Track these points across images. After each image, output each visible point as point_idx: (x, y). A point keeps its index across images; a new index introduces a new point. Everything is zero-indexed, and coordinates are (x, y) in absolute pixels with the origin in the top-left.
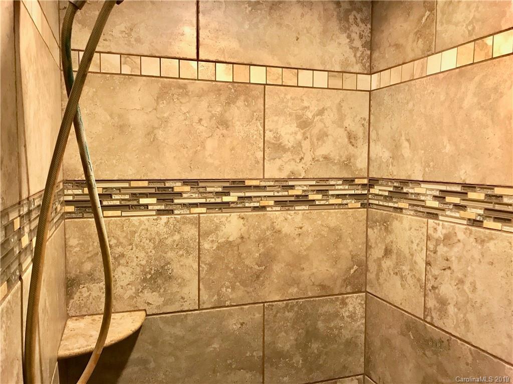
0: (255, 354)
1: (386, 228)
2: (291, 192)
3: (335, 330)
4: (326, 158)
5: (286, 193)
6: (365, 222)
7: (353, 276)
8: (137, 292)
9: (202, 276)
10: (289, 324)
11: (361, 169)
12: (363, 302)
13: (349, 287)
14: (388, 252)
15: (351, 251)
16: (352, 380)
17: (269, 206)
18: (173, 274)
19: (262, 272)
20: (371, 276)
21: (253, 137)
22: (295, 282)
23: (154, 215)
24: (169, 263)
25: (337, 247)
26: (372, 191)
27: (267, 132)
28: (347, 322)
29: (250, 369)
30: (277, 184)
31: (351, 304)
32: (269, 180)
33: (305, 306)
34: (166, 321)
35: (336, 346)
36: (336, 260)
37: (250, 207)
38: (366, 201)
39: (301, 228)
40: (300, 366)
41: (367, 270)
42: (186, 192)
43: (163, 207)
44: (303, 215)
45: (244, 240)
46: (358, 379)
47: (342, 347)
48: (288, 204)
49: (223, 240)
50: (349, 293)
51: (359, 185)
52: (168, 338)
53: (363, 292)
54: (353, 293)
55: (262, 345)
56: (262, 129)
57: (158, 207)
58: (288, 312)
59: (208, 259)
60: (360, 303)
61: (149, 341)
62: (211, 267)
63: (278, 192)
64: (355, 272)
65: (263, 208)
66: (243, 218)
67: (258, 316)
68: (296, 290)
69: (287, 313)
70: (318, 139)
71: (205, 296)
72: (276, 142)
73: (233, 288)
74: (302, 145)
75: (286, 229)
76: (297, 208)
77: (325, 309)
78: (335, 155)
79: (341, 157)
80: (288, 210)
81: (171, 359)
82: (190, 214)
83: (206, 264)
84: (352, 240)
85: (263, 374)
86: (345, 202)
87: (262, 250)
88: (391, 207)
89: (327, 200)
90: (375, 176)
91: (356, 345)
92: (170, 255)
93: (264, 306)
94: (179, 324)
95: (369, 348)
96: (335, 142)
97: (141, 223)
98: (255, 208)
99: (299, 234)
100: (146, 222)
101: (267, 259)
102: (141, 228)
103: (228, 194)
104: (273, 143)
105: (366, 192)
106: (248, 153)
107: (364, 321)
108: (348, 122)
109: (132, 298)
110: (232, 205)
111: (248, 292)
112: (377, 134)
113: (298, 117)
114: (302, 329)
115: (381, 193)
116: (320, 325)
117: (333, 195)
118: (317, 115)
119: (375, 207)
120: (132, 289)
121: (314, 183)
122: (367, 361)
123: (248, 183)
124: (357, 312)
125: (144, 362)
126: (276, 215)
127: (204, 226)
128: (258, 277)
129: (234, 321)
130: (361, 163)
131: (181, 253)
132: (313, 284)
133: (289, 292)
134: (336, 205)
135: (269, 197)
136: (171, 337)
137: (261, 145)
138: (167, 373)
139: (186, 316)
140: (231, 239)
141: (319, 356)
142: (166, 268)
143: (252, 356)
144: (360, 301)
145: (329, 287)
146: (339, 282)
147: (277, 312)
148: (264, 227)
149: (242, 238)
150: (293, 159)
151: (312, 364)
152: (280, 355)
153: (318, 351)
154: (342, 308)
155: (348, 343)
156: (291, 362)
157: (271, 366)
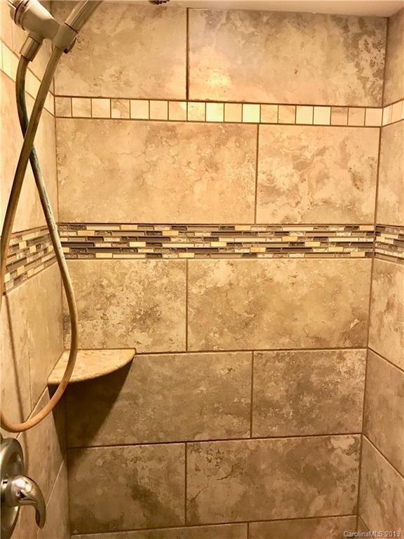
0: (242, 400)
1: (390, 280)
2: (285, 239)
3: (330, 385)
4: (325, 202)
5: (279, 240)
6: (370, 273)
7: (353, 330)
8: (128, 331)
9: (190, 319)
10: (279, 374)
11: (367, 215)
12: (364, 359)
13: (348, 342)
14: (389, 306)
15: (352, 304)
16: (348, 437)
17: (260, 253)
18: (162, 316)
19: (252, 319)
20: (373, 331)
21: (244, 179)
22: (287, 332)
23: (143, 259)
24: (158, 305)
25: (335, 299)
26: (379, 239)
27: (260, 175)
28: (345, 378)
29: (238, 414)
30: (269, 229)
31: (350, 359)
32: (261, 225)
33: (297, 358)
34: (155, 361)
35: (331, 401)
36: (334, 313)
37: (240, 254)
38: (371, 250)
39: (295, 277)
40: (290, 417)
41: (369, 325)
42: (174, 237)
43: (152, 251)
44: (298, 263)
45: (233, 286)
46: (354, 438)
47: (338, 403)
48: (281, 251)
49: (211, 285)
50: (348, 348)
51: (364, 232)
52: (156, 377)
53: (365, 348)
54: (352, 348)
55: (250, 392)
56: (254, 171)
57: (148, 251)
58: (279, 361)
59: (196, 305)
60: (360, 360)
61: (138, 378)
62: (198, 311)
63: (271, 238)
64: (355, 326)
65: (254, 255)
66: (232, 265)
67: (246, 363)
68: (287, 340)
69: (277, 362)
70: (318, 182)
71: (192, 340)
72: (269, 185)
73: (221, 334)
74: (299, 188)
75: (279, 277)
76: (291, 255)
77: (320, 362)
78: (336, 199)
79: (343, 201)
80: (282, 257)
81: (160, 398)
82: (179, 258)
83: (193, 308)
84: (353, 292)
85: (251, 421)
86: (347, 250)
87: (252, 298)
88: (395, 257)
89: (326, 248)
90: (382, 223)
91: (354, 402)
92: (159, 297)
93: (253, 354)
94: (167, 365)
95: (368, 407)
96: (336, 184)
97: (131, 265)
98: (245, 255)
99: (293, 283)
100: (136, 265)
101: (257, 308)
102: (131, 270)
103: (216, 239)
104: (266, 186)
105: (372, 240)
106: (239, 197)
107: (364, 378)
108: (353, 163)
109: (122, 336)
110: (221, 251)
111: (236, 339)
112: (386, 176)
113: (295, 158)
114: (294, 380)
115: (387, 241)
116: (314, 378)
117: (333, 243)
118: (317, 155)
119: (380, 256)
120: (122, 328)
121: (311, 229)
122: (366, 420)
123: (238, 228)
124: (356, 368)
125: (133, 398)
126: (268, 263)
127: (192, 271)
128: (247, 324)
129: (221, 366)
130: (367, 208)
131: (169, 296)
132: (307, 336)
133: (280, 342)
134: (337, 253)
135: (260, 243)
136: (159, 376)
137: (253, 188)
138: (156, 410)
139: (173, 357)
140: (219, 285)
141: (311, 410)
142: (155, 310)
143: (240, 402)
144: (360, 357)
145: (324, 340)
146: (336, 336)
147: (267, 361)
148: (254, 274)
149: (231, 284)
150: (288, 203)
151: (303, 417)
152: (269, 404)
153: (310, 404)
154: (339, 363)
155: (345, 400)
156: (281, 413)
157: (260, 414)
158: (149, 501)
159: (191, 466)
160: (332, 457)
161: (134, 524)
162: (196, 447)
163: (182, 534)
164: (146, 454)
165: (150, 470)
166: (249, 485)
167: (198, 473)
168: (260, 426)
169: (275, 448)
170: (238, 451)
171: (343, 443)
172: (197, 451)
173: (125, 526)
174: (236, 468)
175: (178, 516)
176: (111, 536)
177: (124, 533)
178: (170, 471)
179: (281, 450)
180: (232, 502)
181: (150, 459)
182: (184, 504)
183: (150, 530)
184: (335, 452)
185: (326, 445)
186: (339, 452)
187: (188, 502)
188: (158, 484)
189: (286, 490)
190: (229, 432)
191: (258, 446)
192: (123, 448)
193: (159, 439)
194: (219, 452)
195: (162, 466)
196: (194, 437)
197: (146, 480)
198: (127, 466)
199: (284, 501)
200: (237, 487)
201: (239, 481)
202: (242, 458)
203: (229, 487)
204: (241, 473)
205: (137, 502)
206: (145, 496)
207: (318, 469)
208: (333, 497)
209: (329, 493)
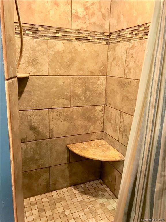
0: (68, 94)
1: (114, 50)
2: (81, 35)
3: (95, 88)
4: (94, 23)
5: (79, 36)
6: (107, 50)
7: (102, 70)
8: (26, 67)
9: (49, 63)
10: (79, 84)
11: (107, 29)
12: (105, 80)
13: (101, 74)
14: (114, 58)
15: (102, 60)
17: (73, 40)
18: (39, 61)
19: (70, 64)
20: (108, 70)
21: (67, 11)
22: (82, 69)
23: (31, 38)
24: (37, 57)
25: (97, 58)
26: (110, 38)
27: (73, 10)
28: (100, 86)
29: (66, 99)
30: (76, 31)
31: (101, 80)
32: (73, 29)
33: (85, 79)
34: (37, 79)
35: (96, 94)
36: (96, 63)
37: (66, 39)
38: (108, 42)
39: (85, 50)
40: (83, 100)
41: (107, 68)
42: (43, 31)
43: (34, 36)
44: (85, 44)
45: (64, 52)
46: (102, 106)
47: (98, 95)
48: (80, 40)
49: (56, 51)
51: (106, 35)
52: (37, 85)
53: (106, 76)
54: (102, 76)
55: (70, 91)
56: (70, 8)
57: (33, 36)
59: (51, 58)
60: (104, 80)
61: (31, 85)
62: (52, 61)
63: (76, 35)
64: (103, 68)
65: (71, 40)
66: (63, 43)
67: (69, 80)
68: (82, 72)
69: (79, 80)
70: (91, 15)
71: (50, 71)
72: (76, 15)
73: (60, 69)
74: (86, 17)
75: (80, 49)
76: (83, 42)
77: (92, 81)
78: (97, 23)
79: (100, 23)
80: (80, 42)
81: (39, 92)
82: (44, 39)
83: (50, 59)
84: (103, 56)
85: (71, 101)
86: (101, 41)
87: (71, 56)
88: (116, 42)
89: (94, 40)
90: (111, 32)
91: (102, 94)
92: (38, 54)
93: (71, 77)
94: (41, 80)
95: (107, 95)
96: (97, 17)
97: (27, 40)
98: (68, 40)
99: (84, 52)
100: (29, 41)
101: (72, 60)
102: (27, 43)
103: (58, 33)
104: (75, 15)
105: (108, 38)
106: (66, 18)
107: (105, 86)
108: (102, 10)
109: (24, 68)
110: (60, 38)
111: (65, 72)
112: (113, 15)
113: (84, 5)
114: (84, 87)
115: (113, 38)
116: (90, 86)
117: (96, 38)
118: (91, 5)
119: (111, 43)
120: (24, 65)
121: (90, 33)
122: (106, 100)
123: (65, 30)
124: (103, 83)
125: (29, 92)
126: (76, 43)
127: (50, 45)
128: (69, 66)
129: (60, 81)
130: (107, 27)
131: (41, 54)
132: (88, 71)
133: (80, 73)
134: (98, 42)
135: (73, 36)
136: (39, 84)
137: (71, 15)
138: (38, 97)
139: (44, 77)
140: (59, 51)
141: (90, 97)
142: (36, 59)
143: (67, 94)
144: (104, 79)
145: (94, 73)
146: (97, 71)
147: (76, 80)
148: (71, 48)
149: (63, 51)
150: (82, 22)
151: (87, 99)
152: (76, 95)
153: (89, 95)
154: (98, 81)
155: (100, 94)
156: (80, 98)
157: (74, 98)
158: (36, 131)
159: (51, 117)
160: (96, 113)
161: (31, 139)
162: (52, 111)
163: (48, 141)
164: (35, 114)
165: (36, 119)
166: (70, 123)
167: (53, 120)
168: (73, 103)
169: (78, 110)
170: (67, 112)
171: (99, 108)
172: (53, 112)
173: (28, 140)
174: (66, 118)
175: (46, 136)
176: (23, 144)
177: (27, 142)
178: (43, 119)
179: (80, 111)
180: (65, 129)
181: (36, 115)
182: (48, 131)
183: (37, 141)
184: (97, 111)
185: (94, 109)
186: (98, 111)
187: (50, 130)
188: (39, 124)
189: (82, 124)
190: (63, 105)
191: (73, 110)
192: (26, 112)
193: (39, 108)
194: (60, 112)
195: (40, 118)
196: (52, 107)
197: (35, 123)
198: (28, 118)
199: (81, 128)
200: (66, 124)
201: (67, 122)
202: (68, 114)
203: (64, 124)
204: (68, 119)
205: (32, 131)
206: (35, 129)
207: (92, 117)
208: (96, 126)
209: (95, 124)
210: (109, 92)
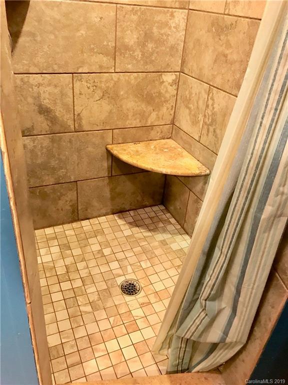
0: (109, 44)
3: (164, 36)
10: (133, 25)
12: (186, 18)
13: (177, 3)
16: (172, 74)
28: (173, 31)
29: (107, 55)
31: (178, 17)
33: (145, 13)
34: (46, 5)
35: (164, 48)
40: (139, 59)
46: (176, 75)
47: (168, 50)
50: (177, 8)
52: (48, 19)
53: (186, 9)
54: (179, 8)
55: (114, 37)
58: (134, 15)
60: (183, 18)
61: (35, 19)
67: (113, 14)
69: (132, 15)
77: (159, 18)
81: (53, 37)
85: (115, 60)
91: (177, 50)
93: (117, 6)
94: (56, 9)
95: (185, 52)
107: (184, 33)
114: (143, 31)
116: (155, 30)
122: (183, 62)
124: (181, 24)
125: (32, 35)
129: (94, 15)
136: (51, 18)
138: (50, 47)
141: (152, 54)
143: (108, 45)
144: (183, 16)
147: (126, 14)
151: (147, 58)
152: (127, 48)
153: (152, 49)
154: (170, 19)
155: (172, 48)
156: (134, 55)
157: (121, 54)
158: (50, 115)
159: (77, 91)
160: (162, 87)
161: (41, 131)
162: (79, 78)
163: (73, 137)
164: (46, 81)
165: (49, 94)
166: (114, 105)
167: (81, 96)
168: (120, 64)
169: (130, 80)
170: (107, 81)
171: (169, 78)
172: (80, 80)
173: (35, 132)
174: (105, 94)
175: (69, 126)
176: (26, 139)
177: (35, 137)
178: (63, 94)
179: (133, 82)
180: (103, 117)
181: (49, 85)
182: (73, 118)
183: (52, 135)
184: (164, 84)
185: (160, 79)
186: (166, 84)
187: (76, 116)
188: (55, 104)
189: (135, 109)
190: (101, 67)
191: (119, 79)
192: (29, 76)
193: (54, 70)
194: (94, 81)
195: (57, 91)
196: (78, 70)
197: (47, 101)
198: (33, 90)
199: (133, 115)
200: (106, 106)
201: (107, 102)
202: (109, 87)
203: (101, 106)
204: (109, 97)
205: (42, 116)
206: (47, 112)
207: (154, 95)
208: (161, 113)
209: (159, 110)
210: (191, 45)
